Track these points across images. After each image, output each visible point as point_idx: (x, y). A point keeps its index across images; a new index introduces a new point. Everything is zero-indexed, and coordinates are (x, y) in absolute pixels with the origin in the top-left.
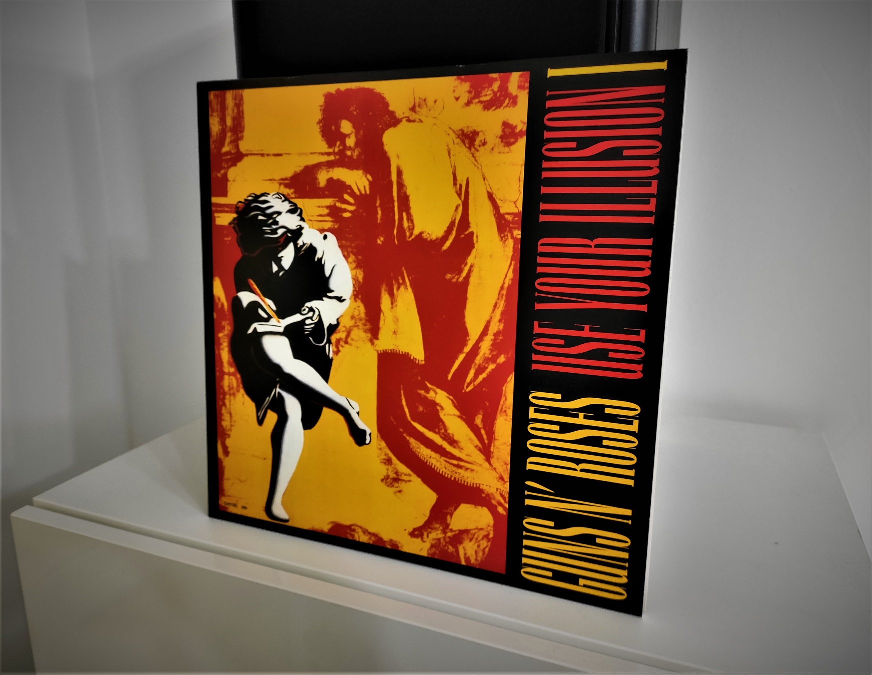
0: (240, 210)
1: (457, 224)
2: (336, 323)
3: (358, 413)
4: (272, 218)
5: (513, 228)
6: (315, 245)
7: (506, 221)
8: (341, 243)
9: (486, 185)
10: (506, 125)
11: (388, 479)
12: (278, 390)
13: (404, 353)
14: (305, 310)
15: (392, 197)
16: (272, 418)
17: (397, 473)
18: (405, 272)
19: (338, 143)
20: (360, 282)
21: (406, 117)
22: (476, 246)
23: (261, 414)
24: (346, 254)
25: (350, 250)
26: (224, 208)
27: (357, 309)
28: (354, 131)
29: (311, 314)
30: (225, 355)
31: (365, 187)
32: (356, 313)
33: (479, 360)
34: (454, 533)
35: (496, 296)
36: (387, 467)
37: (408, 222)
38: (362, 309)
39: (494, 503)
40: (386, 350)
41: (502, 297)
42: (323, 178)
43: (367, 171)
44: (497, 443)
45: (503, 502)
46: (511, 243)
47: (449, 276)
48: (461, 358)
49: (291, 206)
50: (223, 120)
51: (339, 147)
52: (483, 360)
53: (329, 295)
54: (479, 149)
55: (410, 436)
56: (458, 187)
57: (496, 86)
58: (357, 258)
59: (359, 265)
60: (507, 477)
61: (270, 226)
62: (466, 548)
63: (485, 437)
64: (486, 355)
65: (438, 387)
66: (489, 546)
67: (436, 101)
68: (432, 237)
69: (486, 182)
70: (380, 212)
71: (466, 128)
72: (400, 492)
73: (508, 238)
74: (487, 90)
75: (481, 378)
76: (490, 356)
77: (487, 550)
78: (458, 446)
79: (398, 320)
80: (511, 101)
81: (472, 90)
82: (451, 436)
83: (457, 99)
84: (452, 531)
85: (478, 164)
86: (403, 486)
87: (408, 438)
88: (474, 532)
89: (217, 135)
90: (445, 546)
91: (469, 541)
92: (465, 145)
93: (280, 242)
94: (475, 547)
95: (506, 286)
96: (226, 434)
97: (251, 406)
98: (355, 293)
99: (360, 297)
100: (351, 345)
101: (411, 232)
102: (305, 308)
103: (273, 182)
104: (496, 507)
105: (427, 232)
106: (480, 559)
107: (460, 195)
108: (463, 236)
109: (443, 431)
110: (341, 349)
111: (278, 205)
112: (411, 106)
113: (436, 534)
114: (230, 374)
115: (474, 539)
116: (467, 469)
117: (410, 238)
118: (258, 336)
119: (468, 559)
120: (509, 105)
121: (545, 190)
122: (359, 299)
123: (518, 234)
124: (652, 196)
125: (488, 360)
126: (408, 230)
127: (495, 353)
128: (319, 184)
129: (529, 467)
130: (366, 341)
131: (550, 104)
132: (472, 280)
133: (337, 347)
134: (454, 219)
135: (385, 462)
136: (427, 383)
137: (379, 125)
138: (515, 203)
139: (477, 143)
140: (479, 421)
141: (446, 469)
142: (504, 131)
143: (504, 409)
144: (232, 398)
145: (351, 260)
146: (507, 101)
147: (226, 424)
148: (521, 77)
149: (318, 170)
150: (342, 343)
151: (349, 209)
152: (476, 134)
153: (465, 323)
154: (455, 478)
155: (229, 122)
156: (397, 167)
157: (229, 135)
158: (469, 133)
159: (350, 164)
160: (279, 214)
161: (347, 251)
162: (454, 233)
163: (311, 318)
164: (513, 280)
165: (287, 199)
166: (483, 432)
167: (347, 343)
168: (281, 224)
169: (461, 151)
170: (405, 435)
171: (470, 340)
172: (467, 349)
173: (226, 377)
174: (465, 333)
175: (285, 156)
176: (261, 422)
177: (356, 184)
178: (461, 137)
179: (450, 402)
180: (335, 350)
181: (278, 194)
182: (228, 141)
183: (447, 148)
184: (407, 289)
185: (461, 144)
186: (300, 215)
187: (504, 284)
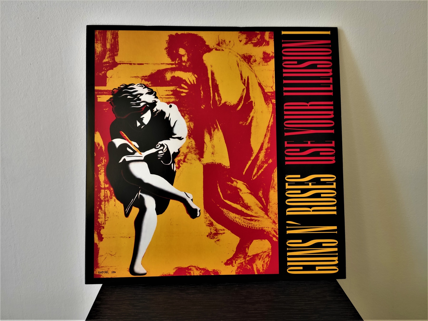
0: (115, 93)
1: (244, 98)
2: (177, 151)
3: (192, 200)
4: (137, 97)
5: (271, 98)
6: (164, 110)
7: (268, 95)
8: (180, 109)
9: (257, 79)
10: (264, 53)
11: (211, 234)
12: (140, 193)
13: (218, 163)
14: (158, 146)
15: (209, 85)
16: (135, 211)
17: (216, 230)
18: (217, 122)
19: (177, 59)
20: (192, 129)
21: (215, 48)
22: (254, 107)
23: (127, 210)
24: (183, 114)
25: (185, 112)
26: (103, 93)
27: (190, 142)
28: (186, 53)
29: (162, 148)
30: (102, 177)
31: (193, 81)
32: (190, 145)
33: (259, 163)
34: (250, 257)
35: (266, 131)
36: (210, 227)
37: (218, 97)
38: (193, 143)
39: (271, 236)
40: (208, 163)
41: (269, 131)
42: (169, 76)
43: (194, 73)
44: (271, 204)
45: (275, 234)
46: (271, 105)
47: (241, 123)
48: (250, 162)
49: (148, 91)
50: (104, 45)
51: (178, 61)
52: (261, 162)
53: (173, 136)
54: (253, 63)
55: (223, 208)
56: (243, 80)
57: (259, 37)
58: (189, 116)
59: (191, 120)
60: (277, 221)
61: (135, 101)
62: (257, 264)
63: (264, 202)
64: (262, 160)
65: (238, 180)
66: (269, 260)
67: (230, 42)
68: (231, 104)
69: (257, 78)
70: (202, 93)
71: (246, 54)
72: (218, 240)
73: (269, 103)
74: (254, 38)
75: (260, 172)
76: (264, 160)
77: (269, 262)
78: (250, 209)
79: (214, 147)
80: (266, 43)
81: (247, 37)
82: (246, 204)
83: (241, 41)
84: (249, 256)
85: (253, 70)
86: (220, 237)
87: (222, 209)
88: (261, 254)
89: (100, 53)
90: (245, 266)
91: (259, 259)
92: (246, 61)
93: (142, 109)
94: (262, 263)
95: (270, 125)
96: (101, 227)
97: (120, 206)
98: (189, 134)
99: (192, 136)
100: (187, 162)
101: (220, 102)
102: (158, 145)
103: (137, 78)
104: (272, 238)
105: (228, 102)
106: (265, 269)
107: (244, 84)
108: (247, 103)
109: (242, 202)
110: (181, 165)
111: (140, 90)
112: (217, 43)
113: (240, 260)
114: (105, 188)
115: (261, 258)
116: (256, 221)
117: (219, 105)
118: (126, 164)
119: (258, 270)
120: (266, 45)
121: (285, 82)
122: (191, 137)
123: (274, 101)
124: (331, 84)
125: (263, 162)
126: (218, 101)
127: (267, 158)
128: (166, 79)
129: (288, 213)
130: (196, 159)
131: (284, 45)
132: (253, 124)
133: (179, 164)
134: (242, 95)
135: (209, 225)
136: (232, 178)
137: (200, 51)
138: (272, 87)
139: (252, 60)
140: (260, 194)
141: (244, 222)
142: (264, 56)
143: (273, 186)
144: (106, 203)
145: (186, 117)
146: (264, 43)
147: (101, 220)
148: (270, 33)
149: (166, 72)
150: (182, 162)
151: (184, 92)
152: (250, 57)
153: (250, 145)
154: (249, 227)
155: (108, 46)
156: (211, 71)
157: (108, 53)
158: (247, 56)
159: (185, 69)
160: (142, 94)
161: (184, 113)
162: (243, 102)
163: (162, 150)
164: (273, 122)
165: (146, 87)
166: (263, 199)
167: (184, 161)
168: (142, 100)
169: (244, 65)
170: (220, 208)
171: (253, 153)
172: (252, 158)
173: (103, 191)
174: (251, 150)
175: (144, 64)
176: (127, 215)
177: (188, 79)
178: (243, 58)
179: (245, 186)
180: (177, 166)
181: (141, 84)
182: (107, 56)
183: (237, 62)
184: (219, 130)
185: (244, 61)
186: (155, 95)
187: (269, 124)
